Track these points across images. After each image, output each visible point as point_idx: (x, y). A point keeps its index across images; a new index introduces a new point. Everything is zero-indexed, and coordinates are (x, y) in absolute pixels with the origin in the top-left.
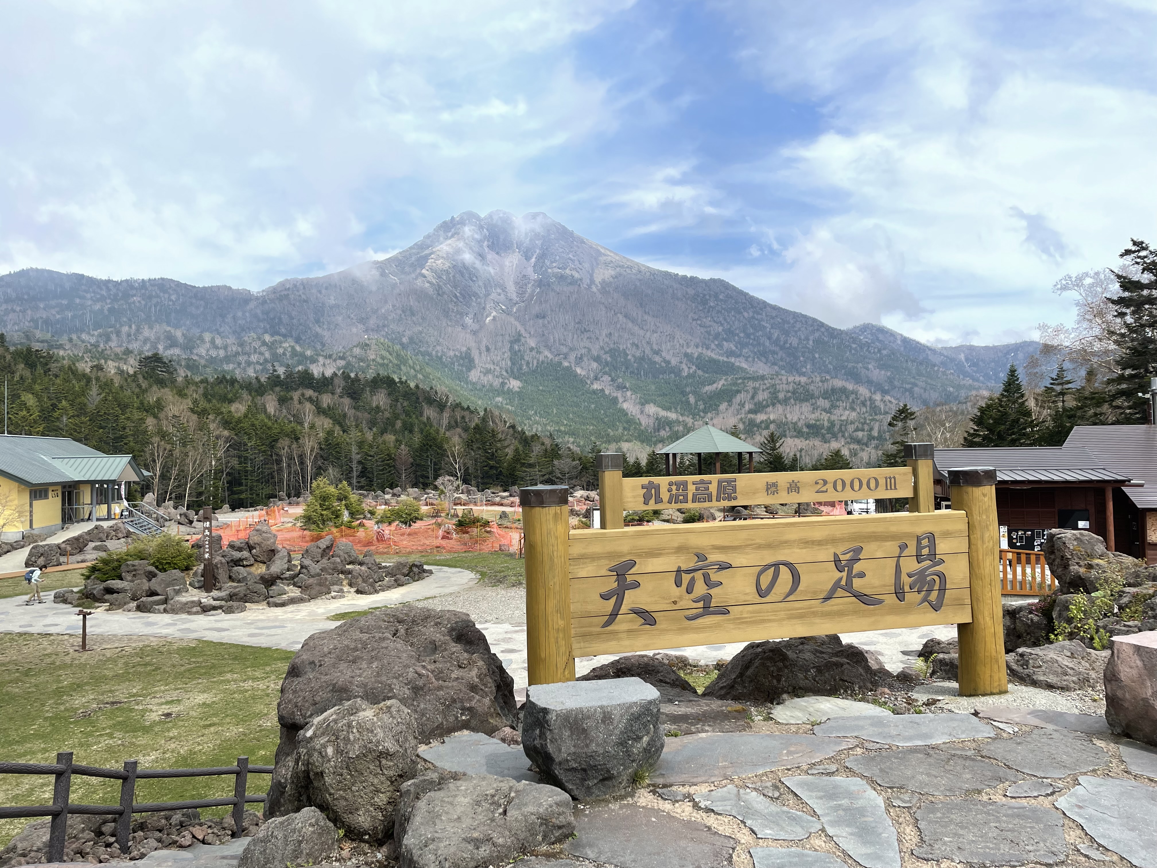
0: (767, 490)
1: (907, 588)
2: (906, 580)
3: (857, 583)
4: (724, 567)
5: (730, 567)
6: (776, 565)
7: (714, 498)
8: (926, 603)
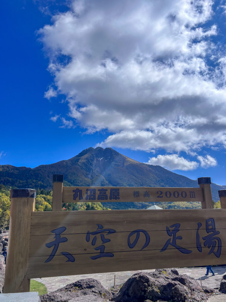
0: (134, 195)
1: (202, 245)
2: (202, 241)
3: (178, 242)
4: (111, 232)
5: (115, 232)
6: (138, 231)
7: (108, 198)
8: (213, 253)
